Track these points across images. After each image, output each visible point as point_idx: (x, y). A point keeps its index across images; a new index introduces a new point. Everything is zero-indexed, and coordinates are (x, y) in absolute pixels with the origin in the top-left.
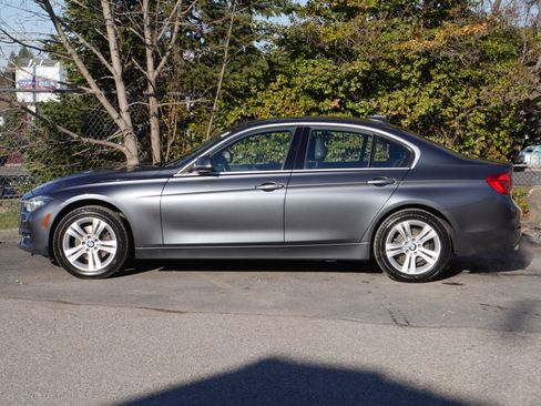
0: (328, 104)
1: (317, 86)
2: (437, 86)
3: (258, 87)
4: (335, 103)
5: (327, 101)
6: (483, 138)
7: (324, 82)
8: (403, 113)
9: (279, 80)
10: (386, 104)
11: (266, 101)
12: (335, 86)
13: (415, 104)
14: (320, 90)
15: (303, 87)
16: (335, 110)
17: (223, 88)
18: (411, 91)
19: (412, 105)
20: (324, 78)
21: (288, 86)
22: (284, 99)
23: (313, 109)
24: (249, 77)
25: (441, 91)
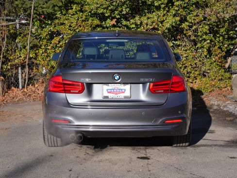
0: (109, 23)
1: (100, 11)
2: (177, 9)
3: (62, 13)
4: (114, 22)
5: (108, 21)
6: (209, 41)
7: (104, 9)
8: (156, 27)
9: (74, 8)
10: (146, 21)
11: (66, 22)
12: (112, 11)
13: (164, 21)
14: (103, 14)
15: (90, 12)
16: (114, 26)
17: (35, 14)
18: (161, 13)
19: (162, 22)
20: (104, 6)
21: (81, 11)
22: (78, 20)
23: (98, 26)
24: (54, 6)
25: (179, 12)
